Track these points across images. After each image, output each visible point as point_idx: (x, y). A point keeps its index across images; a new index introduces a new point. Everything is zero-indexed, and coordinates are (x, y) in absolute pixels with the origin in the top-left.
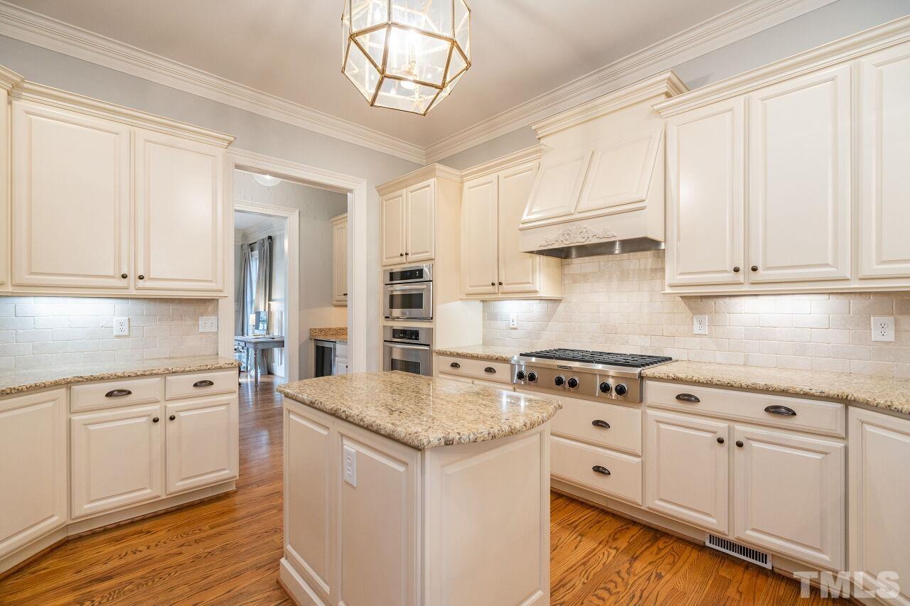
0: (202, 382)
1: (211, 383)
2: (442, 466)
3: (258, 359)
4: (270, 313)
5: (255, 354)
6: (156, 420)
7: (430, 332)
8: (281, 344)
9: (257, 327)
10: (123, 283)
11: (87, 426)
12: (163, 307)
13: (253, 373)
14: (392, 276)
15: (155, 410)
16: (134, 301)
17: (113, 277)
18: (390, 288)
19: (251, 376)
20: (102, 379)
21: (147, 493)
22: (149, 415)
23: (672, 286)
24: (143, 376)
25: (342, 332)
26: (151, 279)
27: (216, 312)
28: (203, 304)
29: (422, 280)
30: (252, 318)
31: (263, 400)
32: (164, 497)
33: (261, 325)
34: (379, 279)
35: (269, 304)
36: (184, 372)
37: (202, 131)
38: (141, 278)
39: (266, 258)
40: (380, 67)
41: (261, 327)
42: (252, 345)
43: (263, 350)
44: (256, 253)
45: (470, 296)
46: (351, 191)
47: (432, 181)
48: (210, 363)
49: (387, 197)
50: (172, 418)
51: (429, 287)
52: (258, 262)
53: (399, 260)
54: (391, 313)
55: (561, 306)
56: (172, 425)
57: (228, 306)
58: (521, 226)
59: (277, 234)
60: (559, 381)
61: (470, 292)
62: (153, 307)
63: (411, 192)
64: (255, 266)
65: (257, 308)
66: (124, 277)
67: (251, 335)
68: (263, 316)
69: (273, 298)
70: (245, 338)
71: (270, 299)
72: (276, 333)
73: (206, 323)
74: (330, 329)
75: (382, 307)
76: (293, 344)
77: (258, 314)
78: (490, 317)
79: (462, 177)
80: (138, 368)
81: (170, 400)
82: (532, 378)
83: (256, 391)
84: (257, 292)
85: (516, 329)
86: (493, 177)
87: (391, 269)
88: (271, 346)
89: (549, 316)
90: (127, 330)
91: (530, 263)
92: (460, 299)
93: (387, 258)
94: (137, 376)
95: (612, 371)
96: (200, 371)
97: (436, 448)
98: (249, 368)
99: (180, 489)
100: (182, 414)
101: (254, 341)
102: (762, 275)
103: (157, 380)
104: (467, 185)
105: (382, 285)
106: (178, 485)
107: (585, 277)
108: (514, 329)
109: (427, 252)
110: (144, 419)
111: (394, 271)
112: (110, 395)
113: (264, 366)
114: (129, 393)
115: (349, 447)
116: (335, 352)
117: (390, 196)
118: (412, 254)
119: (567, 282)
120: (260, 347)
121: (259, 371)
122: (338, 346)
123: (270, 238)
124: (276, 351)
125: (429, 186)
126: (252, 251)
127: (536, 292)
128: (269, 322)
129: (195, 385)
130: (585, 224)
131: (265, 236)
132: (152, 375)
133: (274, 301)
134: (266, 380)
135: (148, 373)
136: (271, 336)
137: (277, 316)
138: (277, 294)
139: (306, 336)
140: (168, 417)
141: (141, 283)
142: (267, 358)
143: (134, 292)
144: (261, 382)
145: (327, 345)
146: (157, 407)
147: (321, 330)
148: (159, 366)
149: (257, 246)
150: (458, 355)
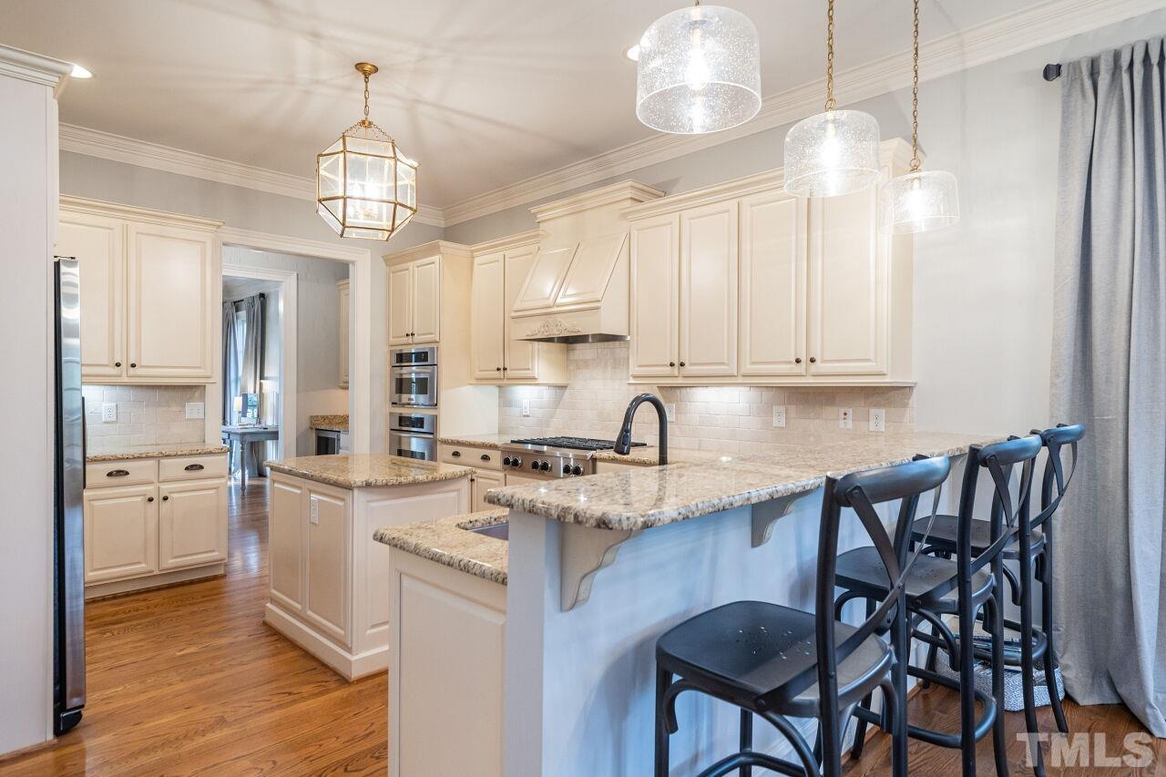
0: (192, 466)
1: (201, 467)
2: (368, 502)
3: (245, 455)
4: (261, 395)
5: (242, 448)
6: (151, 500)
7: (435, 419)
8: (274, 435)
9: (244, 413)
10: (116, 371)
11: (92, 502)
12: (150, 393)
13: (239, 475)
14: (401, 358)
15: (150, 490)
16: (121, 388)
17: (106, 365)
18: (398, 370)
19: (235, 479)
20: (104, 460)
21: (141, 567)
22: (144, 495)
23: (635, 377)
24: (140, 458)
25: (344, 420)
26: (142, 367)
27: (202, 398)
28: (190, 390)
29: (427, 363)
30: (237, 403)
31: (251, 504)
32: (156, 572)
33: (249, 410)
34: (384, 361)
35: (261, 384)
36: (176, 456)
37: (192, 219)
38: (133, 366)
39: (257, 322)
40: (341, 221)
41: (249, 415)
42: (238, 437)
43: (252, 443)
44: (243, 314)
45: (481, 381)
46: (353, 262)
47: (436, 258)
48: (200, 448)
49: (393, 268)
50: (165, 499)
51: (433, 370)
52: (245, 325)
53: (405, 340)
54: (400, 399)
55: (567, 392)
56: (165, 505)
57: (215, 392)
58: (513, 314)
59: (272, 290)
60: (535, 465)
61: (480, 377)
62: (141, 394)
63: (418, 267)
64: (241, 331)
65: (244, 388)
66: (118, 365)
67: (236, 424)
68: (254, 398)
69: (266, 375)
70: (228, 428)
71: (262, 377)
72: (269, 422)
73: (193, 409)
74: (335, 416)
75: (388, 393)
76: (288, 435)
77: (245, 396)
78: (505, 402)
79: (472, 252)
80: (135, 451)
81: (164, 482)
82: (515, 463)
83: (243, 495)
84: (244, 367)
85: (528, 416)
86: (499, 256)
87: (401, 350)
88: (263, 437)
89: (557, 402)
90: (115, 417)
91: (530, 348)
92: (470, 384)
93: (393, 337)
94: (134, 458)
95: (571, 453)
96: (191, 455)
97: (359, 487)
98: (233, 468)
99: (173, 566)
100: (175, 495)
101: (240, 431)
102: (688, 369)
103: (151, 462)
104: (477, 261)
105: (388, 367)
106: (170, 563)
107: (586, 364)
108: (525, 416)
109: (431, 334)
110: (139, 499)
111: (404, 352)
112: (110, 474)
113: (253, 466)
114: (127, 473)
115: (314, 497)
116: (339, 443)
117: (398, 267)
118: (419, 335)
119: (572, 368)
120: (249, 439)
121: (246, 472)
122: (342, 436)
123: (262, 296)
124: (270, 444)
125: (433, 263)
126: (237, 311)
127: (535, 379)
128: (260, 407)
129: (187, 469)
130: (559, 318)
131: (255, 293)
132: (148, 457)
133: (267, 379)
134: (255, 482)
135: (144, 456)
136: (264, 426)
137: (272, 399)
138: (271, 370)
139: (306, 424)
140: (161, 498)
141: (132, 371)
142: (257, 453)
143: (125, 380)
144: (249, 486)
145: (330, 435)
146: (151, 488)
147: (324, 418)
148: (153, 451)
149: (244, 305)
150: (459, 443)
